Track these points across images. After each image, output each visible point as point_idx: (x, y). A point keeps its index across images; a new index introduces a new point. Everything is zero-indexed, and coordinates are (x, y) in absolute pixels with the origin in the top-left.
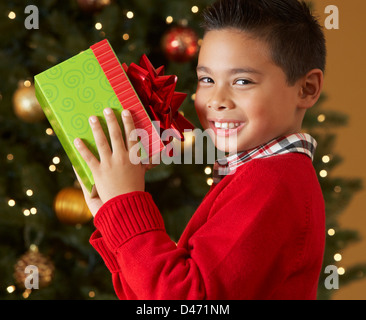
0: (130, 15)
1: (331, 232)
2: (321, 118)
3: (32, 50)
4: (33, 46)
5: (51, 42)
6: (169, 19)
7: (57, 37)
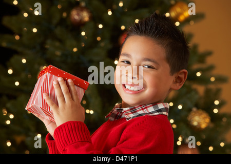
0: (101, 26)
1: (222, 144)
2: (213, 79)
3: (46, 49)
4: (47, 46)
5: (57, 44)
6: (123, 28)
7: (60, 41)
